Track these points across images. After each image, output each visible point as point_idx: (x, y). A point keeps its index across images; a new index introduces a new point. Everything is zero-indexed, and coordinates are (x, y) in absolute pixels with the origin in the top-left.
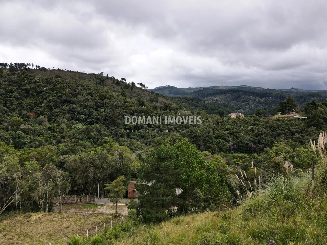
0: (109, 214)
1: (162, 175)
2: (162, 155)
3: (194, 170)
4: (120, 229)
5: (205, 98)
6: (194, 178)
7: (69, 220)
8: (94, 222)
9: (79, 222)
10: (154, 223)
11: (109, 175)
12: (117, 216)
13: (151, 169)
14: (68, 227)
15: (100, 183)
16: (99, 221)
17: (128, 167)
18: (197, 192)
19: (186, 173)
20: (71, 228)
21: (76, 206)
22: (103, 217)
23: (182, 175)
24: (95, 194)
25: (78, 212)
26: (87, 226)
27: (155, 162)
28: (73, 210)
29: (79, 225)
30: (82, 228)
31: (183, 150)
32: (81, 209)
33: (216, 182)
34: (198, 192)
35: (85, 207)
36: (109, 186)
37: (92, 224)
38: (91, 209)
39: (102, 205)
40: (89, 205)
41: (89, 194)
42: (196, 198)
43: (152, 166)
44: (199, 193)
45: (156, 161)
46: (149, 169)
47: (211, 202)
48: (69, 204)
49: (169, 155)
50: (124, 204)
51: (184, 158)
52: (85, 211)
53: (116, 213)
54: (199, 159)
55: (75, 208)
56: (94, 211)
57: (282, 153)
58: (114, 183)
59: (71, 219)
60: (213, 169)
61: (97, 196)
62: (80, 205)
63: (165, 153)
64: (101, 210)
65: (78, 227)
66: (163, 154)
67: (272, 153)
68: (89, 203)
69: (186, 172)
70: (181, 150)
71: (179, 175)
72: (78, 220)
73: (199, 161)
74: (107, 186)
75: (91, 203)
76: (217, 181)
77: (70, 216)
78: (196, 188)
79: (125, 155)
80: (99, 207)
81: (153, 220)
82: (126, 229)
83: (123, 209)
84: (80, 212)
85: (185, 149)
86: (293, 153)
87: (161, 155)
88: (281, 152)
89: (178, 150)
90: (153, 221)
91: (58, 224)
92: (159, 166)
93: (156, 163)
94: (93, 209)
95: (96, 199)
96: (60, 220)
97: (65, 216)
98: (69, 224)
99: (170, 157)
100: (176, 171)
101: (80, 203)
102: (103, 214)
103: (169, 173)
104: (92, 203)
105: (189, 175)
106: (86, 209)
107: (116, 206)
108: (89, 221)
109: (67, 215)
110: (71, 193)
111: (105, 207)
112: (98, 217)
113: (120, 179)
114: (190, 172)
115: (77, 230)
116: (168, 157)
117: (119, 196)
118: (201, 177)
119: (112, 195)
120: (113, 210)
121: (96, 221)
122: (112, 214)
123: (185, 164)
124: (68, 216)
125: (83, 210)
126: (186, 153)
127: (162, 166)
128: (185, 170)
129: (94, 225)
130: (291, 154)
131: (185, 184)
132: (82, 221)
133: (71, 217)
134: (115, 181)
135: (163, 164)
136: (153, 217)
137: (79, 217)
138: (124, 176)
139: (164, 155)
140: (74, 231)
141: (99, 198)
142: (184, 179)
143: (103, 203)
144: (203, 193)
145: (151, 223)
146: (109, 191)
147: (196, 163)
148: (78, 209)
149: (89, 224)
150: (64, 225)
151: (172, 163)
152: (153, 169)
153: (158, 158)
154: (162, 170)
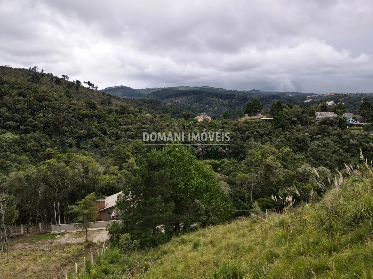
0: (78, 244)
1: (157, 187)
2: (155, 162)
3: (193, 178)
4: (107, 262)
6: (193, 187)
7: (25, 260)
8: (62, 258)
9: (39, 261)
10: (150, 248)
11: (69, 194)
12: (89, 245)
13: (142, 181)
14: (26, 269)
15: (57, 206)
16: (69, 255)
17: (96, 182)
18: (197, 204)
19: (183, 182)
20: (30, 269)
21: (24, 239)
22: (72, 249)
23: (179, 185)
24: (50, 220)
25: (30, 247)
26: (53, 265)
27: (146, 172)
28: (20, 245)
29: (42, 265)
30: (46, 267)
31: (176, 155)
32: (31, 242)
33: (216, 191)
34: (199, 204)
35: (38, 239)
36: (74, 208)
37: (60, 260)
38: (47, 240)
39: (62, 234)
40: (42, 236)
41: (41, 222)
42: (197, 211)
43: (143, 177)
44: (201, 205)
45: (147, 170)
46: (139, 181)
47: (211, 215)
48: (12, 238)
49: (162, 161)
51: (178, 165)
52: (38, 244)
53: (87, 241)
54: (196, 165)
55: (22, 242)
56: (51, 243)
57: (269, 155)
58: (81, 203)
59: (26, 258)
60: (210, 176)
61: (54, 224)
62: (29, 237)
63: (157, 159)
64: (63, 240)
65: (40, 268)
67: (258, 155)
68: (42, 234)
69: (183, 180)
70: (174, 155)
71: (176, 185)
72: (38, 257)
73: (196, 167)
74: (72, 209)
75: (46, 233)
77: (24, 254)
78: (196, 200)
79: (91, 167)
80: (59, 236)
81: (148, 244)
82: (115, 259)
84: (31, 246)
85: (179, 154)
86: (279, 154)
87: (153, 162)
88: (268, 153)
89: (170, 155)
90: (148, 246)
91: (9, 268)
92: (151, 175)
94: (49, 241)
95: (53, 227)
96: (10, 261)
97: (16, 255)
98: (26, 264)
99: (164, 164)
100: (172, 181)
101: (29, 235)
102: (68, 244)
103: (166, 184)
104: (48, 233)
105: (187, 184)
106: (40, 242)
107: (87, 232)
108: (53, 258)
109: (18, 253)
111: (67, 235)
112: (66, 250)
113: (90, 197)
114: (189, 181)
115: (40, 271)
116: (162, 163)
117: (91, 220)
118: (201, 186)
119: (80, 219)
120: (78, 238)
121: (64, 255)
122: (82, 244)
123: (180, 172)
124: (22, 254)
125: (35, 243)
126: (180, 159)
127: (155, 176)
129: (63, 261)
130: (277, 155)
131: (184, 196)
132: (44, 258)
133: (26, 255)
134: (83, 200)
135: (156, 173)
136: (147, 241)
137: (38, 253)
138: (94, 193)
139: (156, 162)
140: (37, 274)
141: (56, 225)
142: (182, 190)
143: (63, 231)
144: (205, 204)
145: (147, 249)
146: (76, 214)
147: (193, 170)
148: (27, 243)
149: (55, 261)
150: (18, 268)
151: (168, 171)
152: (144, 180)
153: (149, 167)
154: (156, 181)
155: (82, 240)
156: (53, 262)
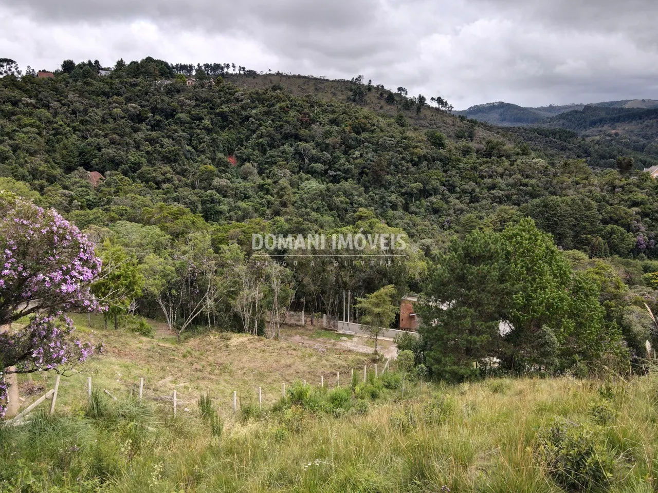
0: (362, 354)
1: (471, 292)
2: (474, 251)
3: (543, 288)
4: (381, 383)
5: (586, 130)
6: (541, 303)
7: (291, 354)
8: (335, 365)
9: (307, 360)
10: (447, 382)
11: (364, 281)
12: (376, 359)
13: (449, 278)
14: (290, 366)
15: (347, 295)
16: (344, 363)
17: (403, 270)
18: (545, 333)
19: (524, 292)
20: (294, 367)
21: (303, 331)
22: (351, 357)
23: (514, 296)
24: (338, 314)
25: (308, 342)
26: (322, 370)
28: (297, 338)
29: (309, 366)
30: (312, 370)
31: (521, 244)
32: (311, 337)
33: (594, 319)
34: (549, 335)
35: (319, 335)
36: (364, 303)
37: (331, 367)
38: (330, 340)
39: (349, 336)
40: (326, 332)
41: (326, 314)
42: (543, 345)
43: (452, 270)
44: (552, 337)
45: (461, 262)
46: (446, 277)
47: (577, 359)
48: (291, 326)
49: (489, 251)
50: (392, 340)
51: (522, 261)
52: (319, 342)
53: (376, 353)
54: (558, 266)
55: (302, 334)
56: (334, 345)
58: (373, 297)
59: (294, 352)
60: (590, 290)
61: (341, 318)
62: (310, 330)
63: (480, 247)
64: (348, 344)
65: (306, 369)
66: (477, 250)
68: (326, 330)
69: (524, 289)
70: (517, 244)
71: (509, 294)
72: (307, 356)
73: (557, 270)
74: (360, 302)
75: (330, 330)
76: (596, 316)
77: (293, 347)
78: (545, 327)
80: (344, 338)
81: (447, 376)
82: (393, 384)
83: (388, 348)
84: (311, 342)
85: (527, 242)
87: (472, 251)
89: (511, 242)
90: (446, 379)
91: (273, 359)
92: (465, 271)
93: (459, 265)
94: (333, 341)
95: (340, 324)
96: (277, 351)
97: (284, 346)
98: (292, 360)
99: (492, 256)
100: (502, 286)
101: (311, 328)
102: (350, 351)
103: (488, 288)
105: (530, 296)
106: (321, 339)
107: (376, 340)
108: (324, 361)
109: (287, 345)
110: (296, 306)
111: (355, 339)
112: (342, 357)
113: (386, 290)
114: (535, 291)
115: (304, 372)
116: (487, 255)
117: (381, 323)
118: (559, 304)
119: (368, 319)
120: (369, 348)
121: (339, 362)
122: (367, 355)
123: (523, 273)
124: (290, 347)
125: (315, 340)
126: (529, 251)
127: (472, 273)
128: (523, 286)
129: (335, 369)
131: (522, 315)
132: (314, 359)
133: (295, 350)
134: (376, 293)
135: (475, 269)
136: (446, 371)
137: (309, 351)
138: (393, 286)
140: (299, 375)
141: (344, 322)
142: (519, 304)
143: (352, 333)
144: (561, 337)
145: (443, 383)
146: (363, 312)
147: (548, 273)
148: (307, 338)
149: (326, 366)
150: (283, 362)
151: (494, 268)
152: (454, 277)
153: (465, 257)
154: (472, 281)
155: (369, 350)
156: (323, 366)
